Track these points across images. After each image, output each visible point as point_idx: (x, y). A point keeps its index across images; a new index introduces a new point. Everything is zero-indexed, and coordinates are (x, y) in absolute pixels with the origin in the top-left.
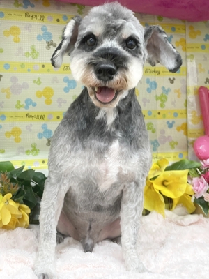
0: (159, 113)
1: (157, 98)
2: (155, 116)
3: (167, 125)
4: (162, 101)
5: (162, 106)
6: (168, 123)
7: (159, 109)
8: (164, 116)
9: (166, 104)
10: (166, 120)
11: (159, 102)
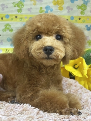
0: (80, 19)
1: (78, 7)
2: (76, 21)
3: (86, 28)
4: (82, 9)
5: (82, 13)
6: (87, 26)
7: (80, 15)
8: (84, 21)
9: (86, 12)
10: (85, 24)
11: (80, 10)
